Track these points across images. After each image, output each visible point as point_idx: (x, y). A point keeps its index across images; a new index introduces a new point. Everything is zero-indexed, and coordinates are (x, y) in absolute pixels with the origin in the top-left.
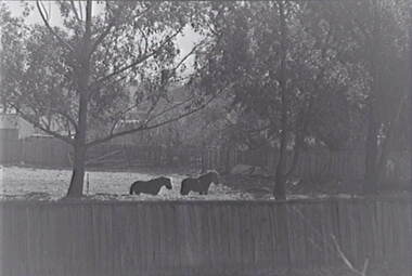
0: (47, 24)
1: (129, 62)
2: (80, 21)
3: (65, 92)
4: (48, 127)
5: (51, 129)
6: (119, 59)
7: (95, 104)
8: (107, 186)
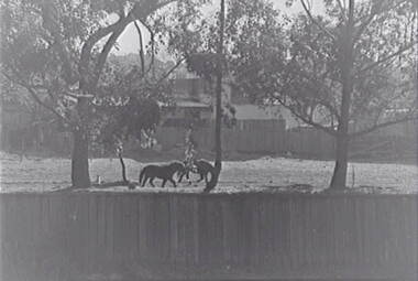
0: (309, 14)
1: (396, 49)
2: (343, 10)
3: (328, 81)
4: (310, 118)
5: (314, 120)
6: (385, 47)
7: (359, 94)
8: (374, 178)
